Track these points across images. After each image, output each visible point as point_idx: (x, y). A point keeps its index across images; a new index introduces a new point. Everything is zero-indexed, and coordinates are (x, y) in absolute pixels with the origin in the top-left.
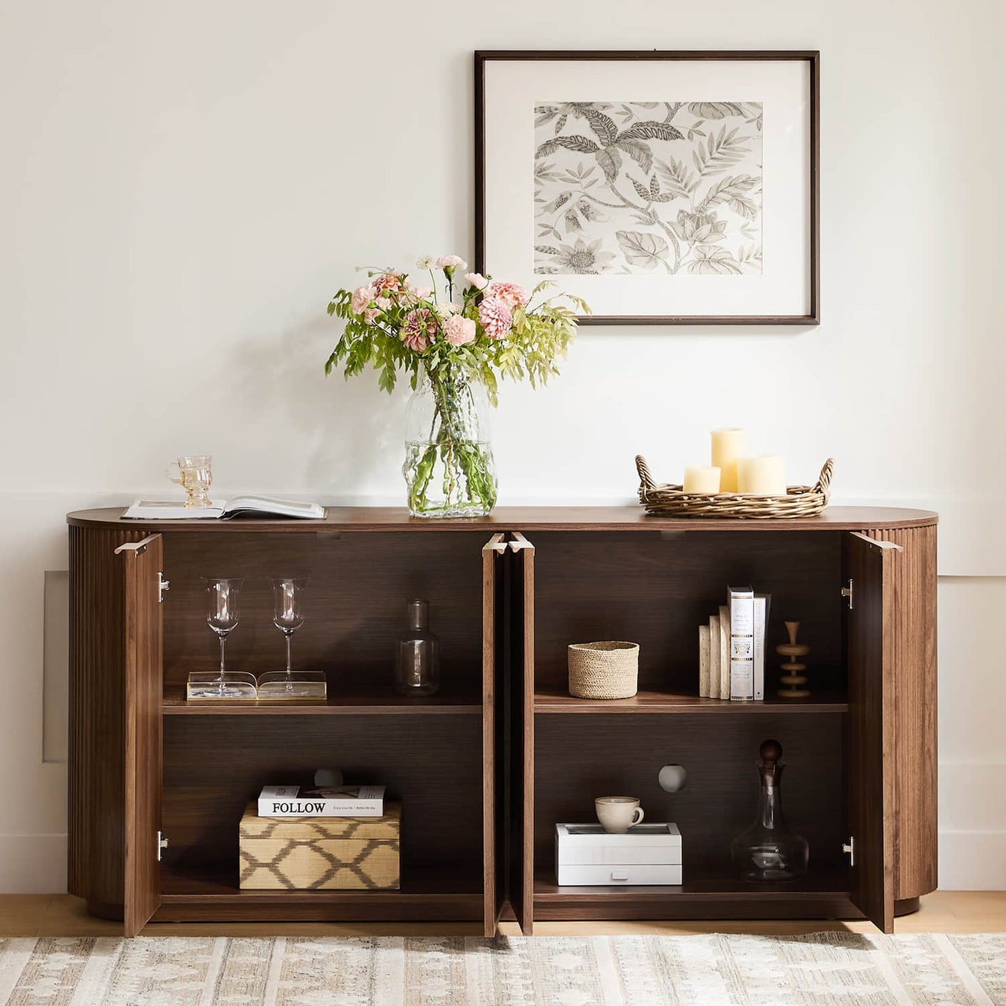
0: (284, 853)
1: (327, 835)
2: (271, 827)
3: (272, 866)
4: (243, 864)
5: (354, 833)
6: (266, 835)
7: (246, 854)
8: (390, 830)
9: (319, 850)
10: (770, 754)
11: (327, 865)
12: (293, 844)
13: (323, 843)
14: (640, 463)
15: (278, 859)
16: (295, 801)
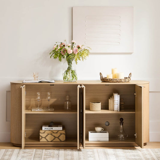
0: (47, 136)
1: (54, 133)
2: (45, 132)
3: (45, 138)
4: (40, 137)
5: (58, 133)
6: (44, 133)
7: (41, 136)
8: (64, 132)
9: (52, 135)
10: (121, 120)
11: (54, 138)
12: (48, 134)
13: (53, 134)
14: (100, 73)
15: (46, 137)
16: (48, 128)
